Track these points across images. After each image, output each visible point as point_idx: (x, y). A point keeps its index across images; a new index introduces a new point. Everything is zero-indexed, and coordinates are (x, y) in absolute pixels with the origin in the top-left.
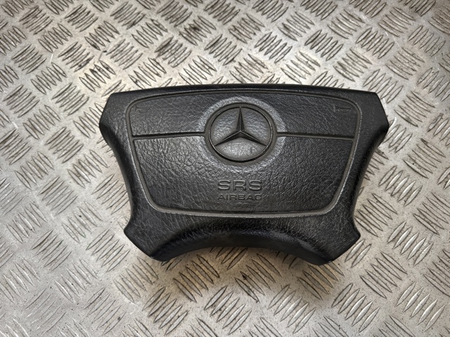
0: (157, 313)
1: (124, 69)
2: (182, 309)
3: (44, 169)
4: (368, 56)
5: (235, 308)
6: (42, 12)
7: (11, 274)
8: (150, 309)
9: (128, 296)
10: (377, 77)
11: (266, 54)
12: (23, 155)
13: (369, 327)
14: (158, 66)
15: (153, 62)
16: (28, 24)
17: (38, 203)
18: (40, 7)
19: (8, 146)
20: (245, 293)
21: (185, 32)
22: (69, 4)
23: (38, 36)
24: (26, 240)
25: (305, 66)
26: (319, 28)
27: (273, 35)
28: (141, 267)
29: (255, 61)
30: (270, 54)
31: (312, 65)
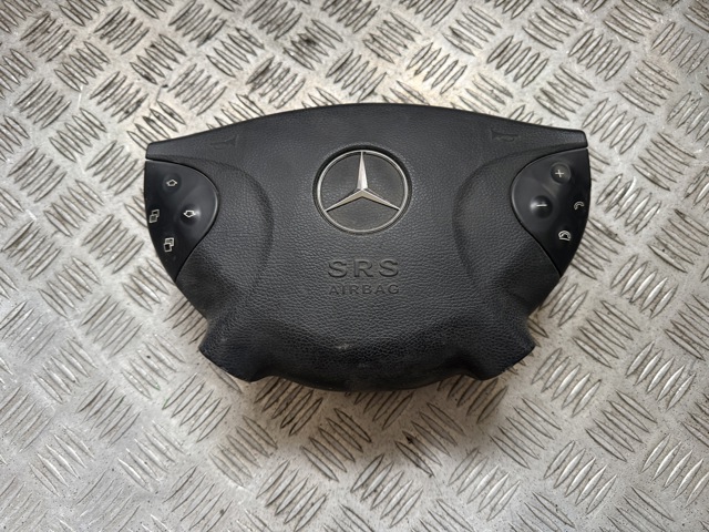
0: (280, 500)
1: (198, 114)
2: (318, 492)
3: (84, 284)
4: (589, 76)
5: (398, 488)
6: (57, 24)
7: (49, 452)
8: (268, 495)
9: (233, 477)
10: (604, 111)
11: (425, 79)
12: (49, 264)
13: (601, 506)
14: (254, 108)
15: (244, 100)
16: (36, 45)
17: (80, 339)
18: (53, 15)
19: (24, 250)
20: (412, 464)
21: (293, 48)
22: (99, 7)
23: (55, 65)
24: (67, 398)
25: (488, 98)
26: (508, 34)
27: (435, 47)
28: (250, 432)
29: (409, 92)
30: (432, 80)
31: (500, 95)
